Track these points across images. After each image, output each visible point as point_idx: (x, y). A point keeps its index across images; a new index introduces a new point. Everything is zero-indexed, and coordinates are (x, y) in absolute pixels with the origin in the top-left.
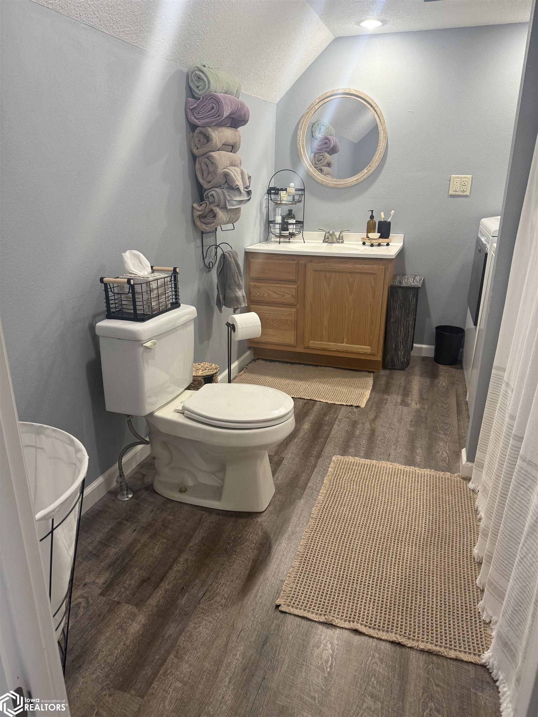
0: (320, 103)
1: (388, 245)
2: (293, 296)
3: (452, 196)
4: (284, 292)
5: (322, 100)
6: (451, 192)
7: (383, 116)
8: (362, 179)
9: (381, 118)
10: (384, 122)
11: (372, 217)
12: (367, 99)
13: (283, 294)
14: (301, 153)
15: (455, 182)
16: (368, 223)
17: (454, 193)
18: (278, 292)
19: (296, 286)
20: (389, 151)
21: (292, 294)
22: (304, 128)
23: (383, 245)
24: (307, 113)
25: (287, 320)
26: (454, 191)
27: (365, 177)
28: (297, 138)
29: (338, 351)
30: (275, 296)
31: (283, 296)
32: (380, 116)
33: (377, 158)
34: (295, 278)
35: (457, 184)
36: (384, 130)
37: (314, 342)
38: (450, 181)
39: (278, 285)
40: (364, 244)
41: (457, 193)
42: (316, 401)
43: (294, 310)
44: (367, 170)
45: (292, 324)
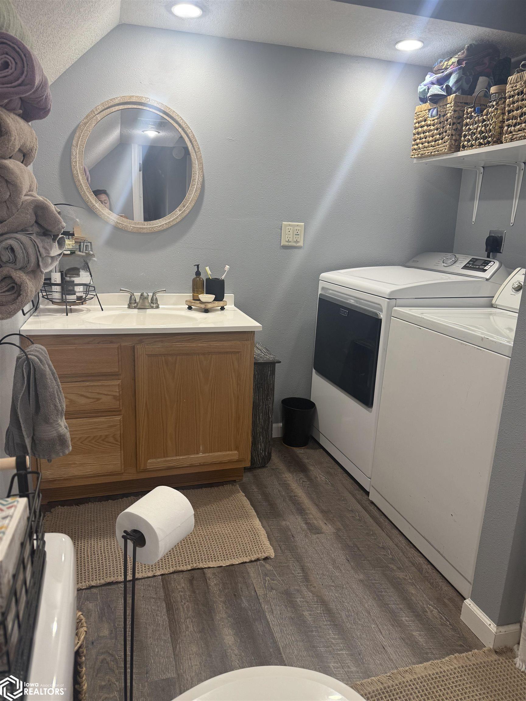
0: (104, 112)
1: (222, 309)
2: (115, 397)
3: (285, 247)
4: (99, 393)
5: (107, 109)
6: (283, 243)
7: (196, 141)
8: (175, 223)
9: (194, 143)
10: (199, 148)
11: (198, 273)
12: (174, 116)
13: (98, 396)
14: (79, 181)
15: (287, 231)
16: (194, 280)
17: (287, 244)
18: (88, 395)
19: (119, 382)
20: (206, 188)
21: (115, 394)
22: (81, 145)
23: (217, 310)
24: (85, 124)
25: (107, 436)
26: (287, 241)
27: (178, 220)
28: (70, 158)
29: (191, 466)
30: (83, 401)
31: (98, 399)
32: (193, 140)
33: (192, 195)
34: (117, 370)
35: (289, 233)
36: (199, 159)
37: (154, 460)
38: (281, 229)
39: (88, 384)
40: (190, 308)
41: (290, 244)
42: (202, 569)
43: (118, 418)
44: (180, 210)
45: (117, 441)
